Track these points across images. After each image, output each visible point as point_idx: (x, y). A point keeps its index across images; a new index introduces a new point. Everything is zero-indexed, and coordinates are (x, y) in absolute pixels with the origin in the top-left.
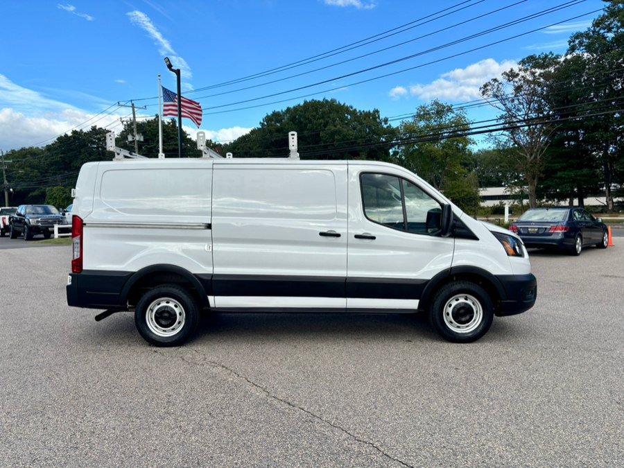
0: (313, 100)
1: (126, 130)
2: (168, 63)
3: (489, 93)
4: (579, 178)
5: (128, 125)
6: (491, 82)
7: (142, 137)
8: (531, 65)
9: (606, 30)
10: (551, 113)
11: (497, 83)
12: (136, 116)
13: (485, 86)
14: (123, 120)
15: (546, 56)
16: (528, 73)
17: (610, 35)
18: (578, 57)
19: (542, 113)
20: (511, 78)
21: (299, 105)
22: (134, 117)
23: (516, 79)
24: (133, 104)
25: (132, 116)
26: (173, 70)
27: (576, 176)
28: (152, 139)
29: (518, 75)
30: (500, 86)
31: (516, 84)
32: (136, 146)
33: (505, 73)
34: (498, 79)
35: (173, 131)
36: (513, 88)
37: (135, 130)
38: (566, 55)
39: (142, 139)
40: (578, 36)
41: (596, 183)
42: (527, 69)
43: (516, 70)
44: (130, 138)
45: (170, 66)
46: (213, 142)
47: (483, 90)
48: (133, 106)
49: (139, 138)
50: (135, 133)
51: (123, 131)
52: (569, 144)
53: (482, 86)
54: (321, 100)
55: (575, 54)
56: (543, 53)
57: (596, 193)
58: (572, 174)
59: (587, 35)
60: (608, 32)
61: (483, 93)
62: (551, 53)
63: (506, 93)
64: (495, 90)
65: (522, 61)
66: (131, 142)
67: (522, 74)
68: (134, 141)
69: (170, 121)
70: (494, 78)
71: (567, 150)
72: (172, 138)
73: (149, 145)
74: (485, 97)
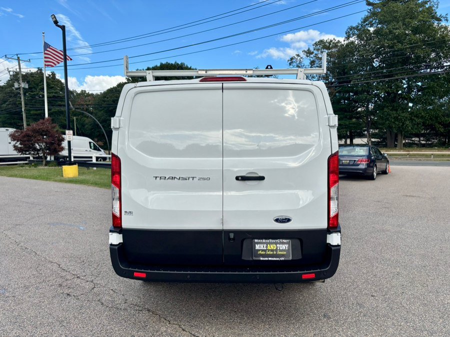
0: (167, 63)
1: (11, 80)
2: (54, 19)
3: (294, 64)
4: (351, 125)
5: (14, 75)
6: (296, 56)
7: (27, 85)
8: (321, 46)
9: (369, 26)
10: (333, 80)
11: (299, 58)
12: (21, 67)
13: (292, 59)
14: (9, 70)
15: (331, 41)
16: (320, 51)
17: (372, 29)
18: (352, 43)
19: (328, 80)
20: (308, 55)
21: (156, 66)
22: (20, 68)
23: (312, 56)
24: (18, 58)
25: (18, 67)
26: (59, 26)
27: (350, 124)
28: (34, 88)
29: (313, 53)
30: (301, 60)
31: (312, 59)
32: (22, 92)
33: (304, 51)
34: (300, 55)
35: (53, 82)
36: (310, 62)
37: (21, 79)
38: (344, 41)
39: (27, 87)
40: (351, 28)
41: (361, 129)
42: (319, 49)
43: (312, 49)
44: (16, 85)
45: (56, 22)
46: (87, 92)
47: (290, 61)
48: (18, 59)
49: (24, 85)
50: (21, 81)
51: (9, 80)
52: (344, 102)
53: (290, 59)
54: (173, 63)
55: (350, 41)
56: (329, 39)
57: (361, 136)
58: (347, 123)
59: (357, 28)
60: (371, 27)
61: (290, 64)
62: (334, 39)
63: (305, 64)
64: (298, 62)
65: (315, 43)
66: (17, 89)
67: (315, 52)
68: (20, 88)
69: (51, 74)
70: (297, 54)
71: (344, 106)
72: (53, 87)
73: (32, 92)
74: (291, 66)
